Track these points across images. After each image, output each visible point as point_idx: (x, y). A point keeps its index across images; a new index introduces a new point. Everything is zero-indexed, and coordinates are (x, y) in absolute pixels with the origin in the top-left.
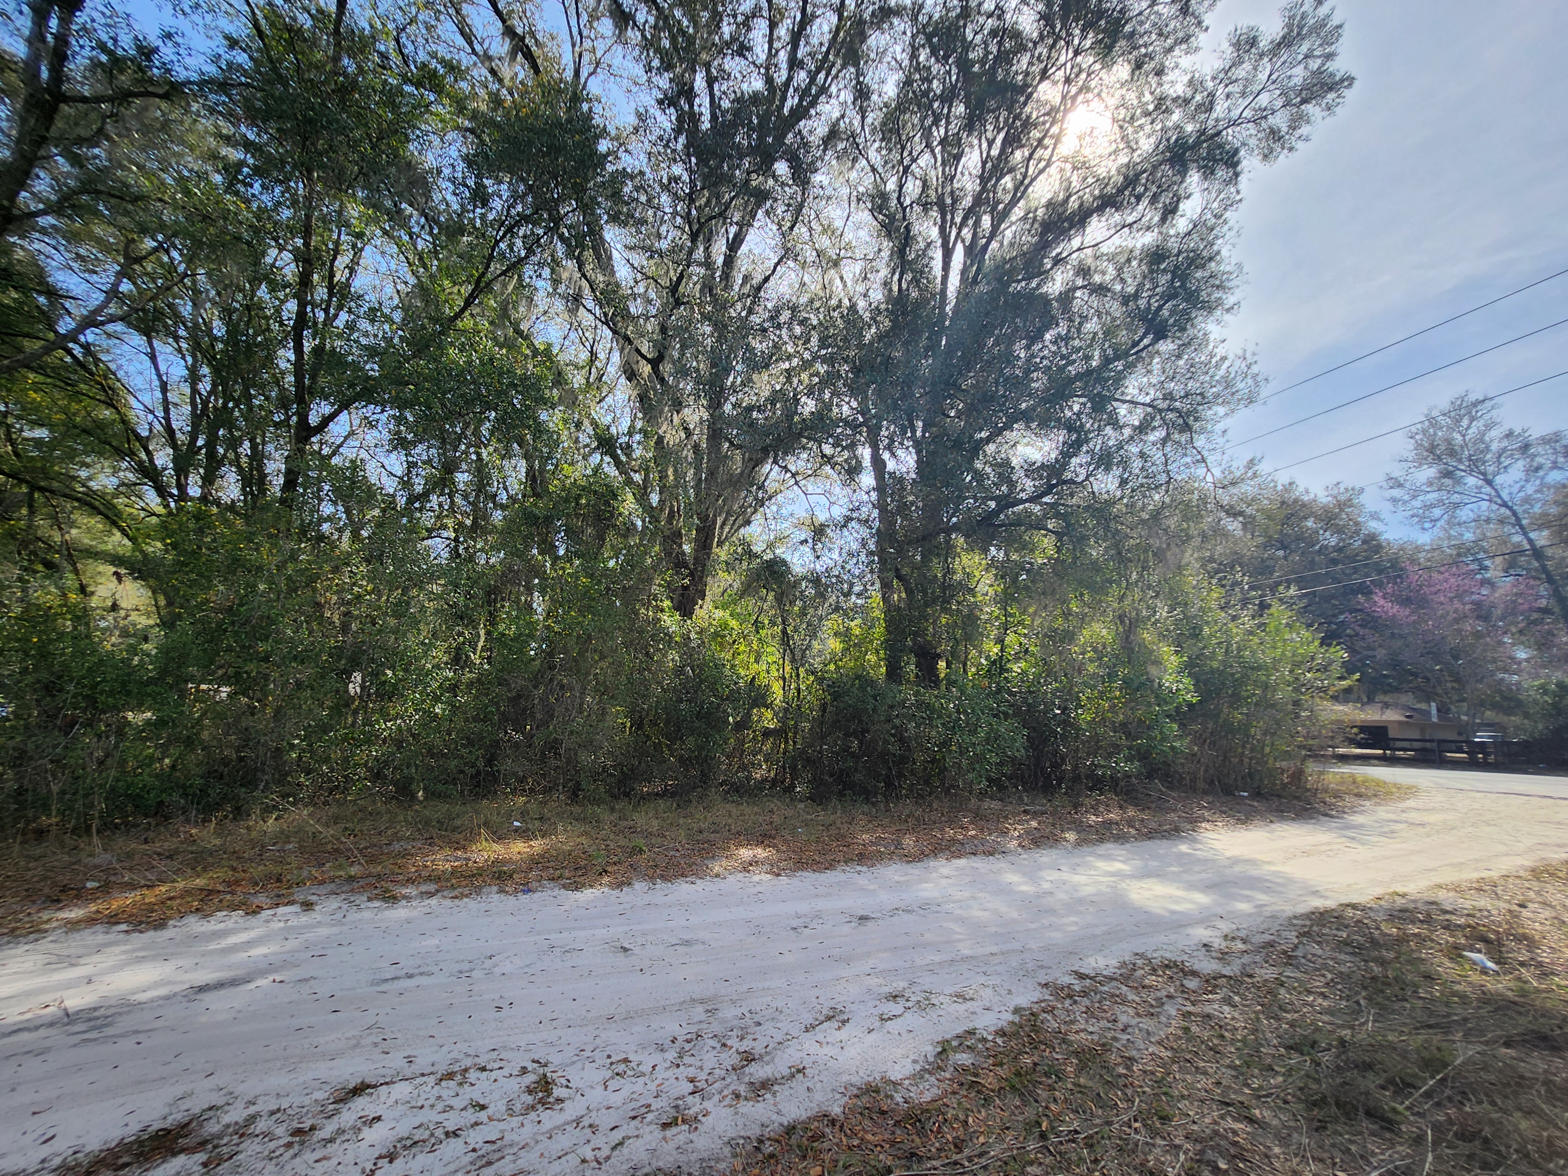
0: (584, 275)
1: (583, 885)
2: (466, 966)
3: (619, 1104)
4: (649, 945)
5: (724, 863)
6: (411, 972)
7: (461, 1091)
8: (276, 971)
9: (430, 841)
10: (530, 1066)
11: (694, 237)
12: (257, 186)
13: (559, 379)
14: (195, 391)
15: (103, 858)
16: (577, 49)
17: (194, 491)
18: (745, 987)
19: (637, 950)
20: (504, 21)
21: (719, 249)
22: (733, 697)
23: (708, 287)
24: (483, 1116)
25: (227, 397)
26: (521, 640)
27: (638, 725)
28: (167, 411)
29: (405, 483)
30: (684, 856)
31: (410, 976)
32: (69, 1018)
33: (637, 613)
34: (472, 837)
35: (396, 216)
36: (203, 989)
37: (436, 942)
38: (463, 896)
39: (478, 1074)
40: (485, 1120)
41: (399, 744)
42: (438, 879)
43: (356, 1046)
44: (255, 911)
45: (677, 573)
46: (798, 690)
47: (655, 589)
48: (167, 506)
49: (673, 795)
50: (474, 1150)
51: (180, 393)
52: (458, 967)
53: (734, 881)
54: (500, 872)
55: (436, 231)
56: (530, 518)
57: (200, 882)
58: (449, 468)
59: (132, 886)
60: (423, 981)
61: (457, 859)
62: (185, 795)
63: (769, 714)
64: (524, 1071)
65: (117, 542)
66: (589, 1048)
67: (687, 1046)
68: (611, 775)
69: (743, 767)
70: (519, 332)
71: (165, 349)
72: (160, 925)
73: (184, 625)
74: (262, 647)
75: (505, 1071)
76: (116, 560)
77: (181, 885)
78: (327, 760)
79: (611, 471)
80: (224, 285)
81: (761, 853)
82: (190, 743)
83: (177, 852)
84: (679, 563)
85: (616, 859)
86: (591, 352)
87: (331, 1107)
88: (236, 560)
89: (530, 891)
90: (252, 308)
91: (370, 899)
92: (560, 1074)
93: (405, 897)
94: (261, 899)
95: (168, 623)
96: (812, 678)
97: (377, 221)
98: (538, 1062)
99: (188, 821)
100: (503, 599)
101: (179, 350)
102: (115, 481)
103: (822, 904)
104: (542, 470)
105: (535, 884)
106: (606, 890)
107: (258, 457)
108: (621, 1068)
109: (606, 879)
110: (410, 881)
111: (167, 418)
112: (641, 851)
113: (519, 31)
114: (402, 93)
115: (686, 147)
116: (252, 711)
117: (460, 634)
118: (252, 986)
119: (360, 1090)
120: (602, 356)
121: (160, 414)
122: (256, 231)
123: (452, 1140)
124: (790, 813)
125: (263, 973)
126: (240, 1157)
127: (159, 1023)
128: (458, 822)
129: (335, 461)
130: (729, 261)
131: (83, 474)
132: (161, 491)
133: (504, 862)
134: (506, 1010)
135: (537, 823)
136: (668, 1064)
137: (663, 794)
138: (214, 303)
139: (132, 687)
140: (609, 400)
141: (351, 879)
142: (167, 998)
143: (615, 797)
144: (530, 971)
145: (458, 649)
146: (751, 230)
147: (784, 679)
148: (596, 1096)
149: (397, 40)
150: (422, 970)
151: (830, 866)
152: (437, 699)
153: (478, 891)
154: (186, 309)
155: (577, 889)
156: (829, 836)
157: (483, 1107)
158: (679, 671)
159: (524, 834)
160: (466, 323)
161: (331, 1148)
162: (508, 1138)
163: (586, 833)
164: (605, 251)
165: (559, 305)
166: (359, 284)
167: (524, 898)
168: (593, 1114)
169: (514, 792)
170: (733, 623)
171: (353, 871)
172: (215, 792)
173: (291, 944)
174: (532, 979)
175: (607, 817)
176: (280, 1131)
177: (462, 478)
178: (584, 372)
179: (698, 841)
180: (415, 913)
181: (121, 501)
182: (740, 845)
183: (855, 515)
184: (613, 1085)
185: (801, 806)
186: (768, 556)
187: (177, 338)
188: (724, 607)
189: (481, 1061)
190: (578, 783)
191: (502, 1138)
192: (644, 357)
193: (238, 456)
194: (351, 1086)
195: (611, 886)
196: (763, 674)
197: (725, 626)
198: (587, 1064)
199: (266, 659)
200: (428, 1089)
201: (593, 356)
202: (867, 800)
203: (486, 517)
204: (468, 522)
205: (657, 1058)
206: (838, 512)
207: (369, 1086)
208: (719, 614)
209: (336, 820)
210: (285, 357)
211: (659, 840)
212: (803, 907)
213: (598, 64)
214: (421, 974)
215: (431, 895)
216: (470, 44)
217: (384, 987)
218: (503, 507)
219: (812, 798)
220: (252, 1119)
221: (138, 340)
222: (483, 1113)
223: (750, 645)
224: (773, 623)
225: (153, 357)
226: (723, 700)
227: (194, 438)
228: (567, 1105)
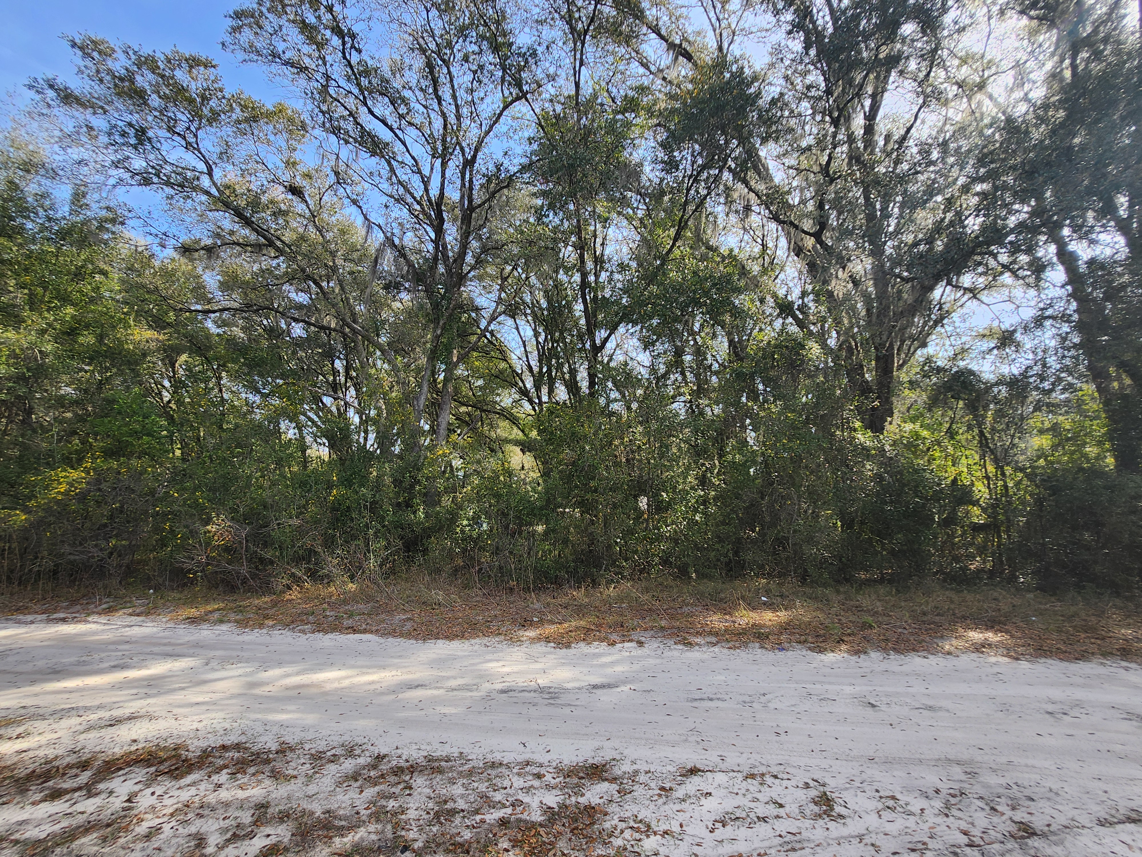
0: (751, 190)
1: (826, 650)
2: (748, 699)
3: (895, 833)
4: (893, 705)
5: (954, 642)
6: (711, 696)
7: (762, 790)
8: (630, 682)
9: (707, 608)
10: (812, 784)
11: (835, 122)
12: (551, 215)
13: (744, 272)
14: (538, 342)
15: (537, 605)
16: (718, 31)
17: (545, 399)
18: (1004, 760)
19: (884, 707)
20: (666, 41)
21: (858, 122)
22: (937, 496)
23: (854, 158)
24: (782, 812)
25: (553, 340)
26: (745, 466)
27: (848, 524)
28: (527, 357)
29: (653, 369)
30: (912, 634)
31: (711, 700)
32: (541, 690)
33: (833, 435)
34: (735, 606)
35: (624, 202)
36: (595, 687)
37: (724, 678)
38: (734, 648)
39: (772, 780)
40: (785, 816)
41: (676, 541)
42: (716, 634)
43: (686, 740)
44: (613, 644)
45: (867, 398)
46: (1006, 487)
47: (845, 414)
48: (535, 410)
49: (890, 582)
50: (780, 836)
51: (532, 347)
52: (741, 698)
53: (967, 660)
54: (759, 633)
55: (647, 200)
56: (739, 376)
57: (583, 623)
58: (679, 353)
59: (552, 622)
60: (719, 704)
61: (726, 621)
62: (567, 572)
63: (976, 510)
64: (807, 786)
65: (516, 434)
66: (858, 780)
67: (953, 801)
68: (832, 564)
69: (957, 559)
70: (710, 248)
71: (521, 322)
72: (568, 646)
73: (555, 474)
74: (592, 484)
75: (793, 783)
76: (517, 443)
77: (573, 624)
78: (636, 552)
79: (794, 329)
80: (542, 277)
81: (991, 636)
82: (566, 541)
83: (568, 605)
84: (865, 389)
85: (849, 631)
86: (763, 245)
87: (679, 778)
88: (573, 434)
89: (783, 649)
90: (558, 285)
91: (675, 643)
92: (837, 794)
93: (697, 644)
94: (614, 637)
95: (546, 474)
96: (1020, 475)
97: (614, 208)
98: (816, 781)
99: (570, 587)
100: (728, 438)
101: (528, 321)
102: (511, 400)
103: (1080, 694)
104: (740, 341)
105: (786, 645)
106: (846, 655)
107: (573, 372)
108: (891, 803)
109: (844, 647)
110: (698, 634)
111: (528, 361)
112: (871, 627)
113: (677, 42)
114: (616, 121)
115: (818, 55)
116: (592, 522)
117: (703, 465)
118: (619, 690)
119: (694, 771)
120: (770, 245)
121: (525, 359)
122: (555, 240)
123: (763, 824)
124: (1017, 601)
125: (624, 683)
126: (635, 794)
127: (578, 703)
128: (722, 595)
129: (612, 364)
130: (869, 129)
131: (498, 399)
132: (531, 401)
133: (761, 626)
134: (783, 735)
135: (779, 599)
136: (937, 812)
137: (882, 580)
138: (539, 289)
139: (536, 511)
140: (782, 276)
141: (662, 628)
142: (579, 689)
143: (838, 582)
144: (797, 710)
145: (704, 476)
146: (886, 95)
147: (987, 478)
148: (872, 821)
149: (607, 91)
150: (718, 696)
151: (1083, 656)
152: (696, 511)
153: (745, 645)
154: (528, 298)
155: (820, 652)
156: (1074, 627)
157: (781, 806)
158: (878, 478)
159: (770, 606)
160: (677, 252)
161: (684, 806)
162: (805, 834)
163: (821, 610)
164: (763, 165)
165: (733, 218)
166: (608, 251)
167: (780, 655)
168: (873, 835)
169: (757, 575)
170: (925, 433)
171: (663, 623)
172: (581, 571)
173: (636, 667)
174: (799, 716)
175: (834, 598)
176: (653, 785)
177: (688, 358)
178: (760, 261)
179: (924, 622)
180: (705, 656)
181: (515, 410)
182: (968, 628)
183: (1048, 313)
184: (887, 815)
185: (1031, 596)
186: (955, 369)
187: (526, 315)
188: (913, 420)
189: (774, 770)
190: (805, 570)
191: (800, 833)
192: (806, 233)
193: (563, 374)
194: (689, 767)
195: (848, 652)
196: (964, 475)
197: (917, 435)
198: (859, 793)
199: (596, 491)
200: (739, 782)
201: (764, 246)
202: (1118, 595)
203: (707, 382)
204: (695, 388)
205: (922, 803)
206: (1028, 314)
207: (699, 770)
208: (909, 427)
209: (647, 590)
210: (578, 308)
211: (886, 618)
212: (1056, 694)
213: (734, 33)
214: (718, 699)
215: (714, 645)
216: (648, 69)
217: (695, 704)
218: (716, 373)
219: (1041, 588)
220: (636, 772)
221: (510, 322)
222: (781, 810)
223: (945, 450)
224: (970, 428)
225: (517, 329)
226: (927, 500)
227: (541, 368)
228: (848, 821)
